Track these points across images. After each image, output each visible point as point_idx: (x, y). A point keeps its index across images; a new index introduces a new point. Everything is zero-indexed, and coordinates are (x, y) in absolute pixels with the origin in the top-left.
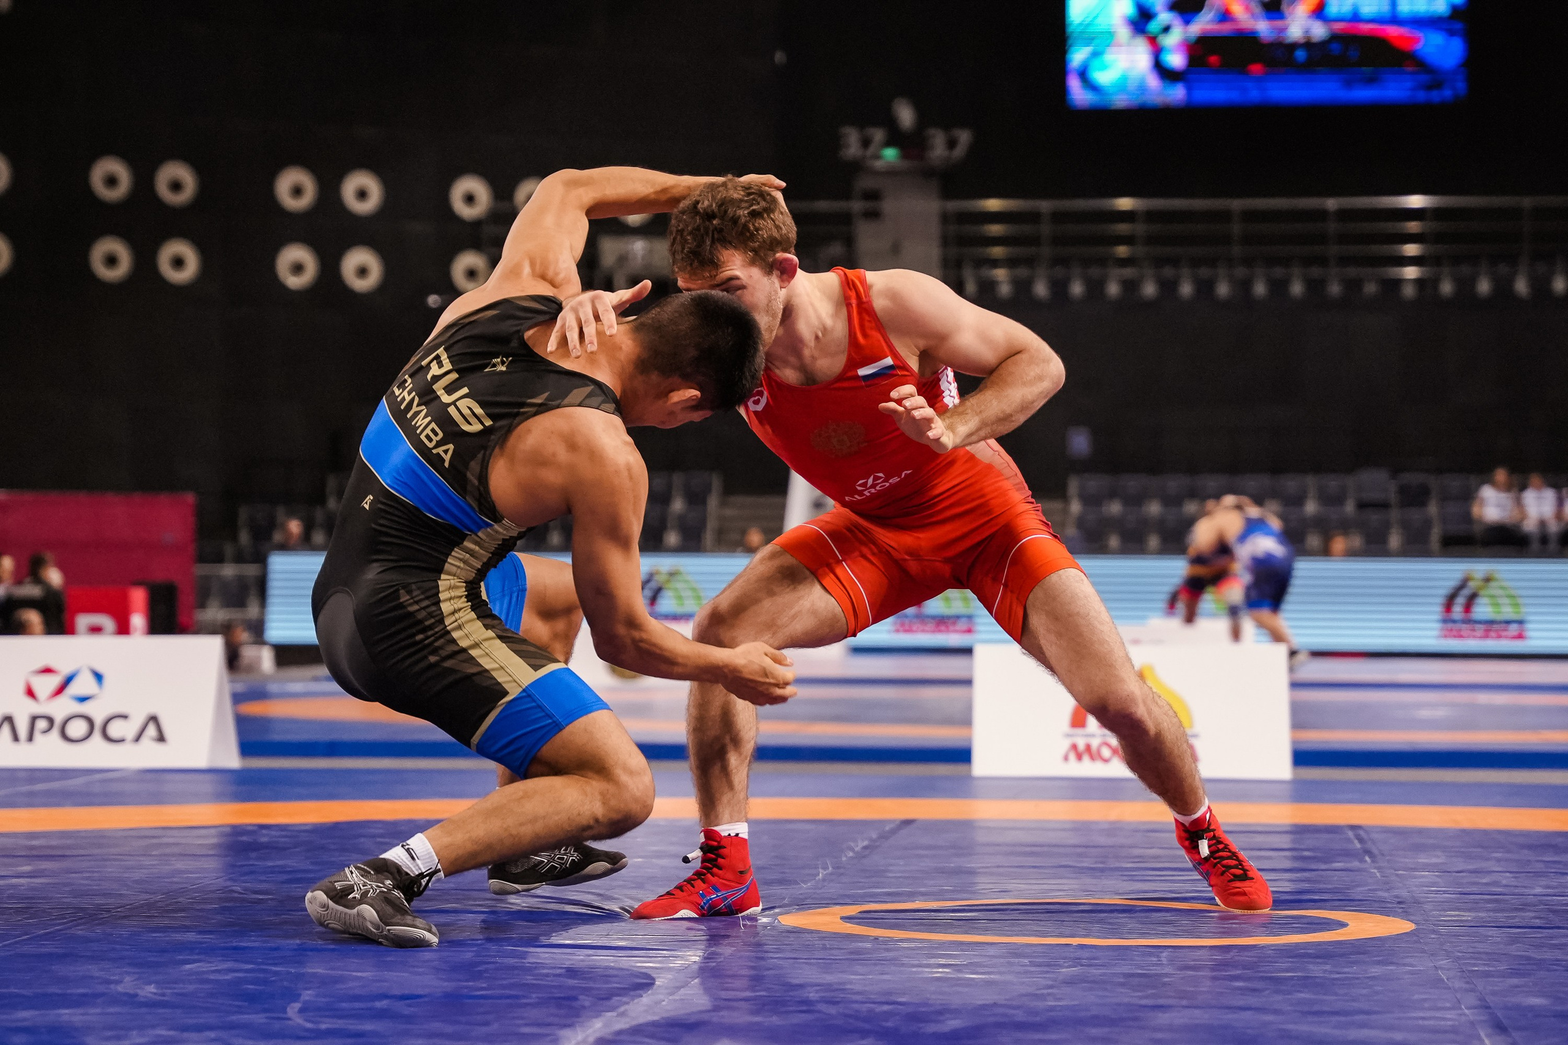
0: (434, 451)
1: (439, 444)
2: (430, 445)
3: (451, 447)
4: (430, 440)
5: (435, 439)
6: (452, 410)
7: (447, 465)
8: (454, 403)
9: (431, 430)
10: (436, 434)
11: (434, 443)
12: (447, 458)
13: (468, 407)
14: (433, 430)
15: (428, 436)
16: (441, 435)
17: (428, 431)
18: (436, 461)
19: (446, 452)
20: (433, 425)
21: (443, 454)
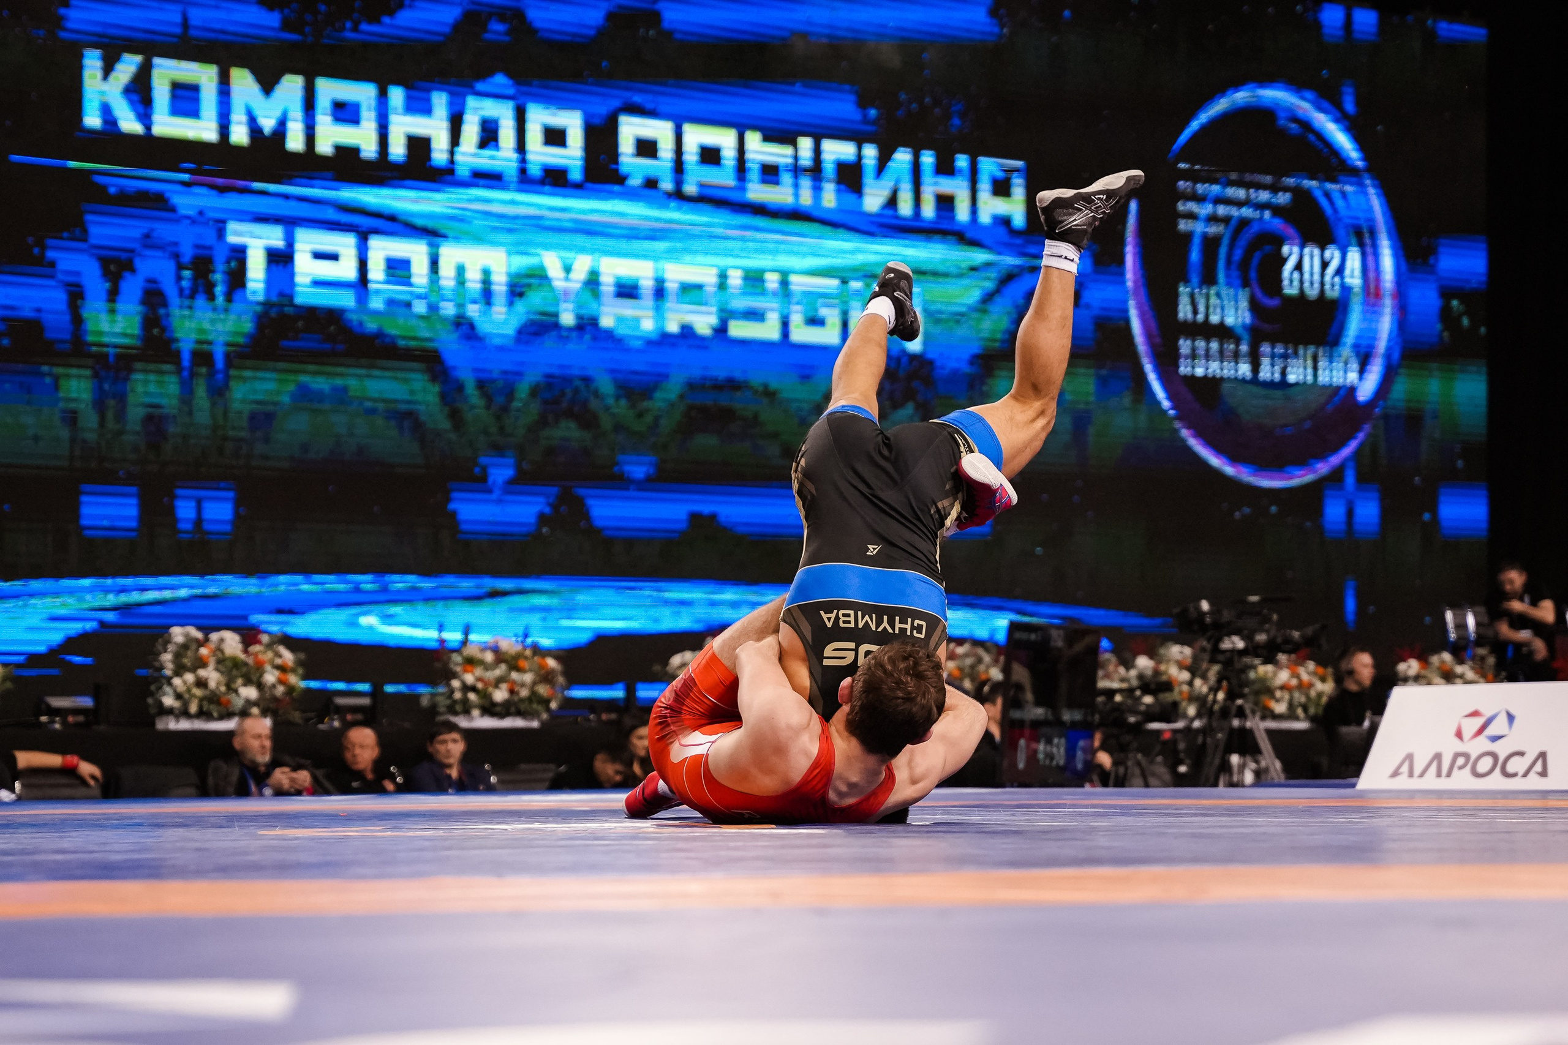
0: (835, 611)
1: (837, 618)
2: (841, 612)
3: (829, 625)
4: (844, 615)
5: (842, 619)
6: (852, 645)
7: (822, 612)
8: (856, 650)
9: (850, 621)
10: (844, 622)
11: (840, 616)
12: (825, 616)
13: (846, 657)
14: (849, 622)
15: (848, 615)
16: (842, 625)
17: (852, 619)
18: (829, 607)
19: (829, 619)
20: (852, 625)
21: (829, 615)
